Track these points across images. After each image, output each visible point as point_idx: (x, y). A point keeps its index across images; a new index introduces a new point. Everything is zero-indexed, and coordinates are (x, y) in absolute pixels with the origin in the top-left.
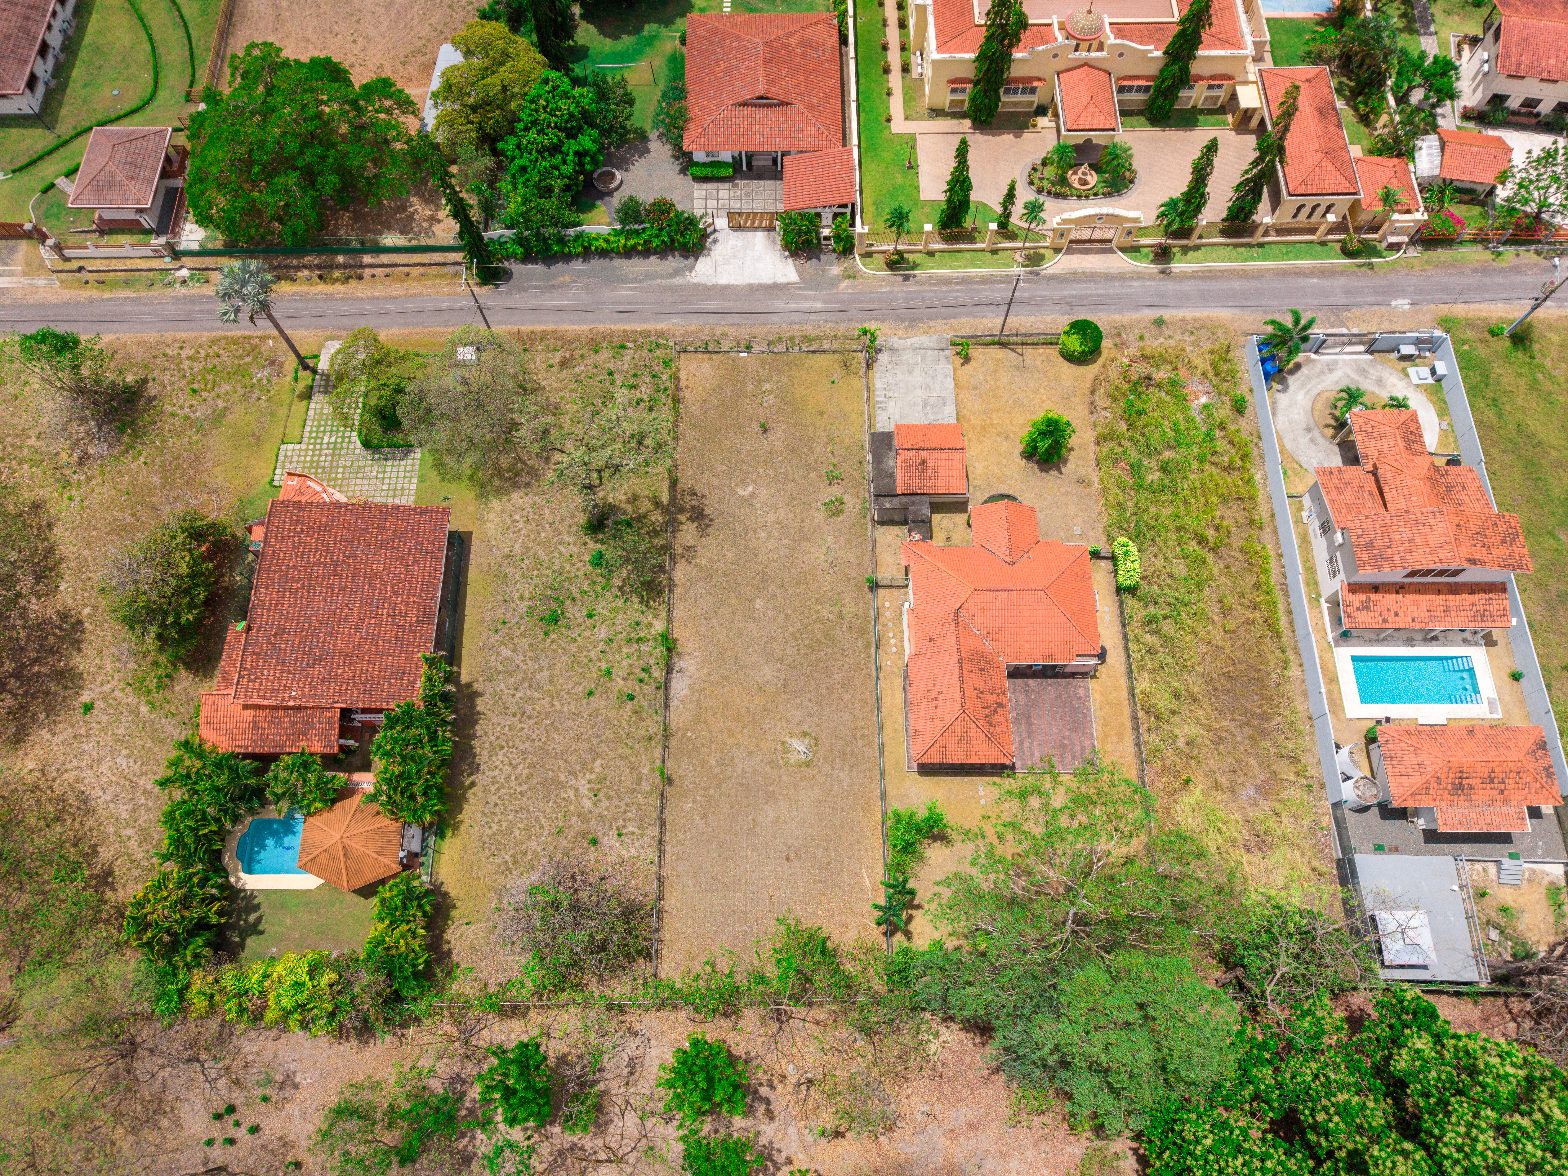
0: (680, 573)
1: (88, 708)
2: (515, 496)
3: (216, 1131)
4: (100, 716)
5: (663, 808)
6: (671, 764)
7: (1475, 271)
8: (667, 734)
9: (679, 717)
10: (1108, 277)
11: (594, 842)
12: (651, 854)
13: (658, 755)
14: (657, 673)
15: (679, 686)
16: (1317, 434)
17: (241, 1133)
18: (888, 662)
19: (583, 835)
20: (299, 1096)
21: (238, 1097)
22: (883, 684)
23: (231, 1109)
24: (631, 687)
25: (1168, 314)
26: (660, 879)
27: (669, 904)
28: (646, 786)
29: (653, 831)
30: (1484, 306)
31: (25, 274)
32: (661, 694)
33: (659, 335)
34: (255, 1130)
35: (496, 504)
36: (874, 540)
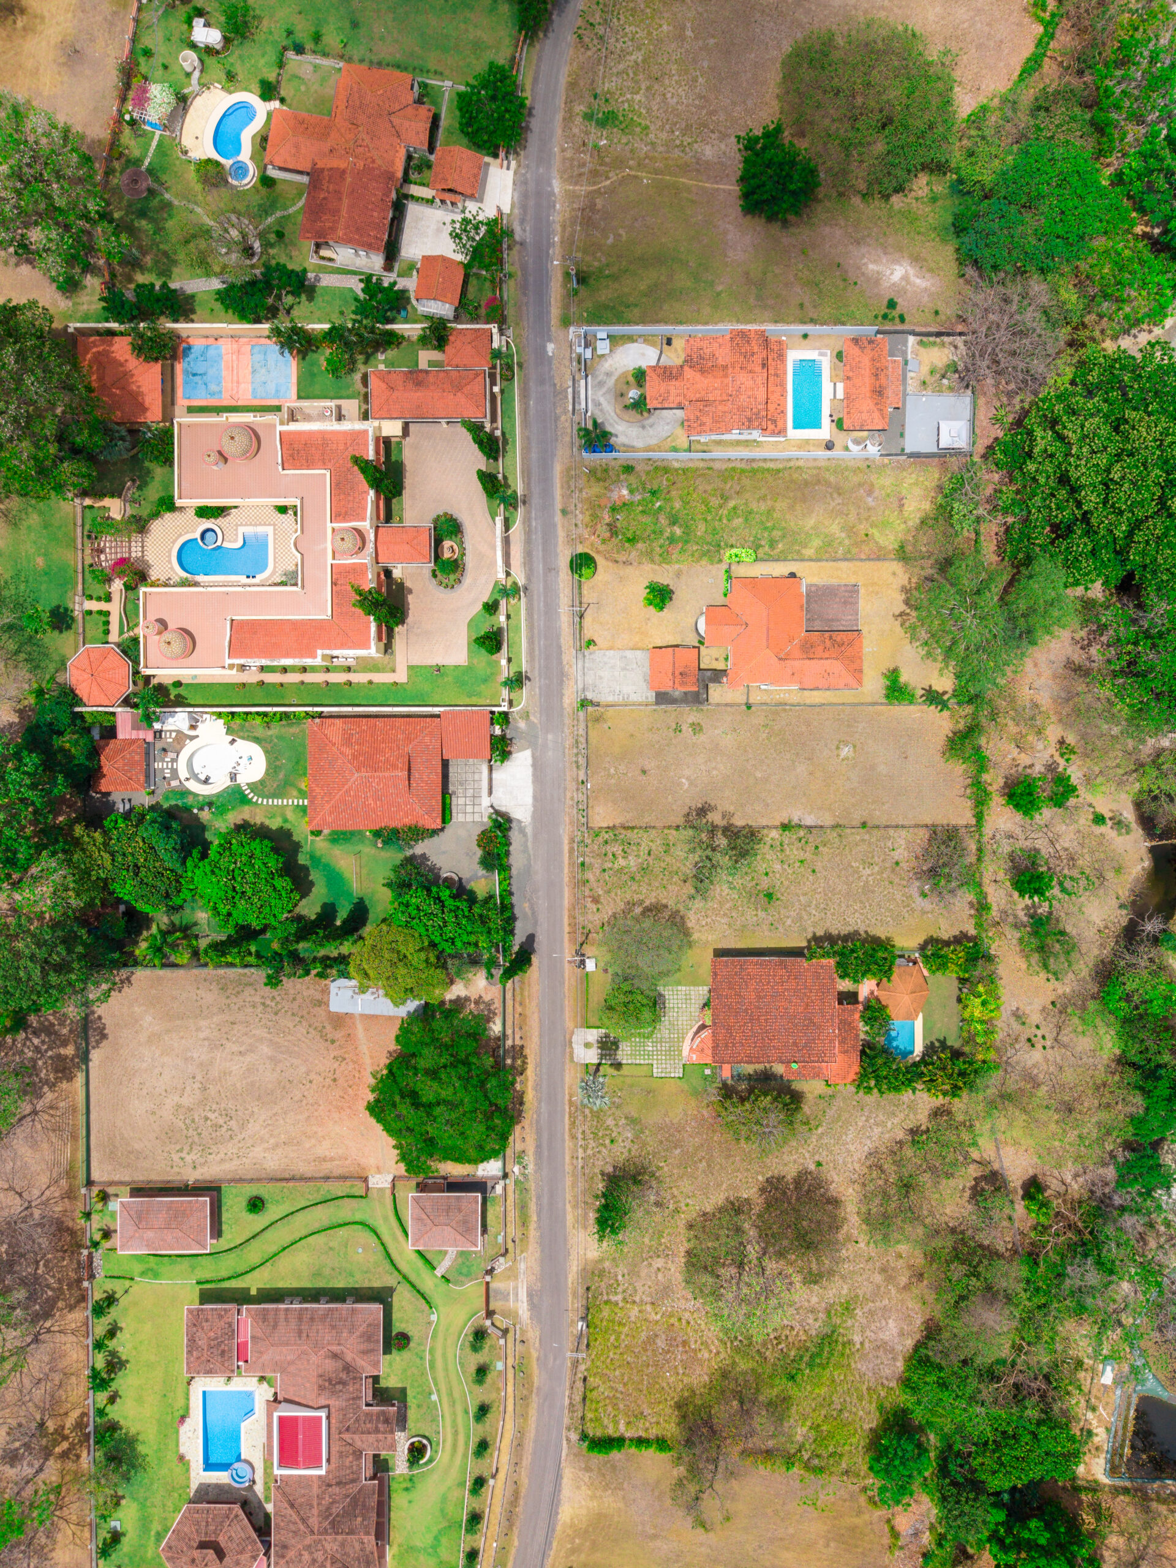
0: (739, 822)
1: (819, 1164)
2: (689, 925)
3: (1039, 1046)
4: (823, 1156)
5: (878, 827)
6: (854, 823)
7: (525, 294)
8: (837, 826)
9: (828, 820)
10: (528, 541)
11: (897, 863)
12: (903, 833)
13: (848, 831)
14: (802, 833)
15: (809, 821)
16: (647, 422)
17: (1039, 1033)
18: (795, 698)
19: (893, 871)
20: (1022, 1007)
21: (1023, 1038)
22: (808, 702)
23: (1029, 1040)
24: (810, 848)
25: (558, 505)
26: (917, 826)
27: (929, 822)
28: (867, 837)
29: (891, 832)
30: (553, 295)
31: (516, 1278)
32: (814, 831)
33: (572, 840)
34: (1037, 1027)
35: (695, 936)
36: (718, 705)
